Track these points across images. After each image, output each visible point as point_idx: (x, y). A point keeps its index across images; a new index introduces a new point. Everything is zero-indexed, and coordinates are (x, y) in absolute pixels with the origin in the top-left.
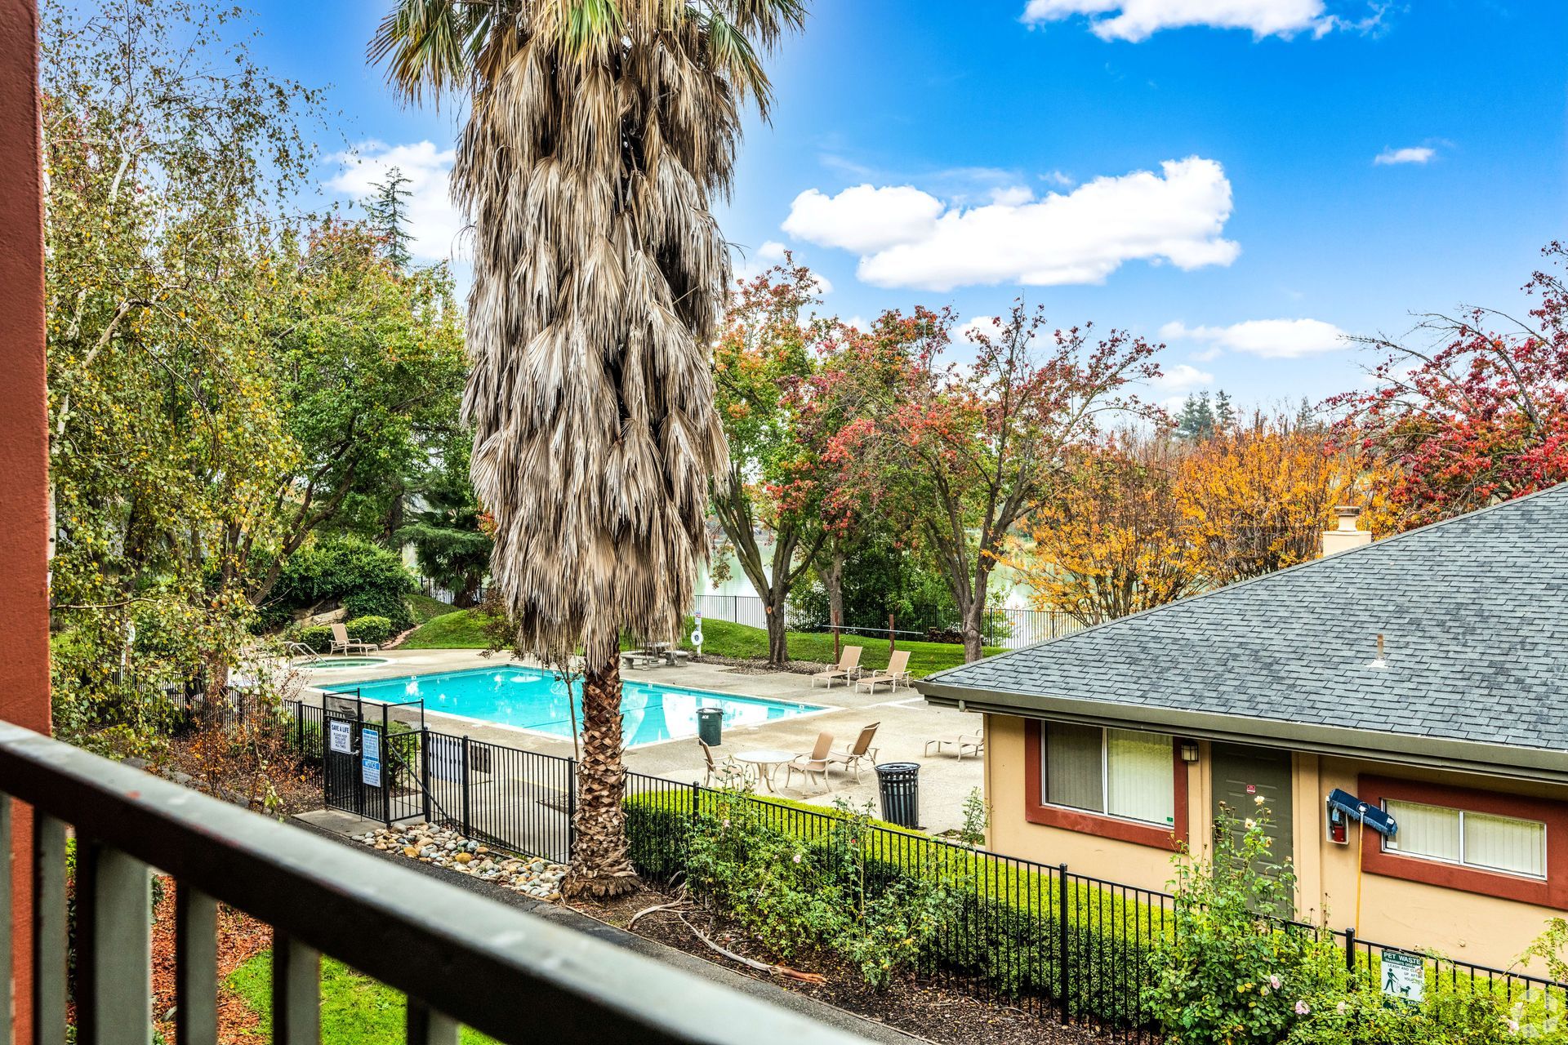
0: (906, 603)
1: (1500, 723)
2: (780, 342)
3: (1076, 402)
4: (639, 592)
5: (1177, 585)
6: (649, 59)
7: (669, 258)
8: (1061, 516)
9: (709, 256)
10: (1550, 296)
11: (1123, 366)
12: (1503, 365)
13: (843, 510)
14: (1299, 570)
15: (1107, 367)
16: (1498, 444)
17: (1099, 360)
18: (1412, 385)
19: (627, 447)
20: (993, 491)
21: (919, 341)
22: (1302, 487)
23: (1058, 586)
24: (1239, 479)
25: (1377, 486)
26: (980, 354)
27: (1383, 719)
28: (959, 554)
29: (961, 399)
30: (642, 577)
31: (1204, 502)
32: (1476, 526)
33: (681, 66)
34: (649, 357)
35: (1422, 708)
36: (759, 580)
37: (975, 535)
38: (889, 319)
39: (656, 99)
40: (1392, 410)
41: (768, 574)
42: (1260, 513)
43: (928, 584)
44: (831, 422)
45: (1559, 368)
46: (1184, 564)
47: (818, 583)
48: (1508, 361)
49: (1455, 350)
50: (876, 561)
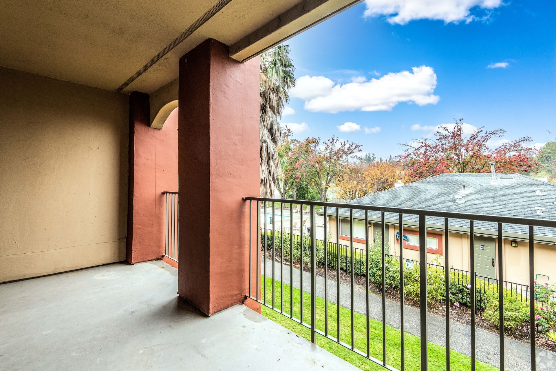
0: (309, 197)
1: (429, 219)
2: (285, 144)
3: (344, 156)
4: (264, 193)
5: (365, 193)
6: (267, 93)
7: (270, 130)
8: (341, 179)
9: (278, 130)
10: (440, 136)
11: (354, 149)
12: (431, 150)
13: (298, 178)
14: (390, 190)
15: (351, 149)
16: (430, 166)
17: (349, 148)
18: (413, 153)
19: (262, 166)
20: (328, 174)
21: (313, 144)
22: (391, 174)
23: (341, 193)
24: (378, 172)
25: (405, 174)
26: (325, 147)
27: (406, 219)
28: (321, 186)
29: (321, 155)
30: (265, 190)
31: (371, 177)
32: (425, 182)
33: (273, 95)
34: (267, 149)
35: (414, 216)
36: (280, 191)
37: (324, 183)
38: (307, 139)
39: (268, 101)
40: (409, 158)
41: (282, 190)
42: (382, 179)
43: (314, 192)
44: (295, 160)
45: (442, 151)
46: (366, 189)
47: (291, 192)
48: (432, 149)
49: (421, 147)
50: (303, 188)
